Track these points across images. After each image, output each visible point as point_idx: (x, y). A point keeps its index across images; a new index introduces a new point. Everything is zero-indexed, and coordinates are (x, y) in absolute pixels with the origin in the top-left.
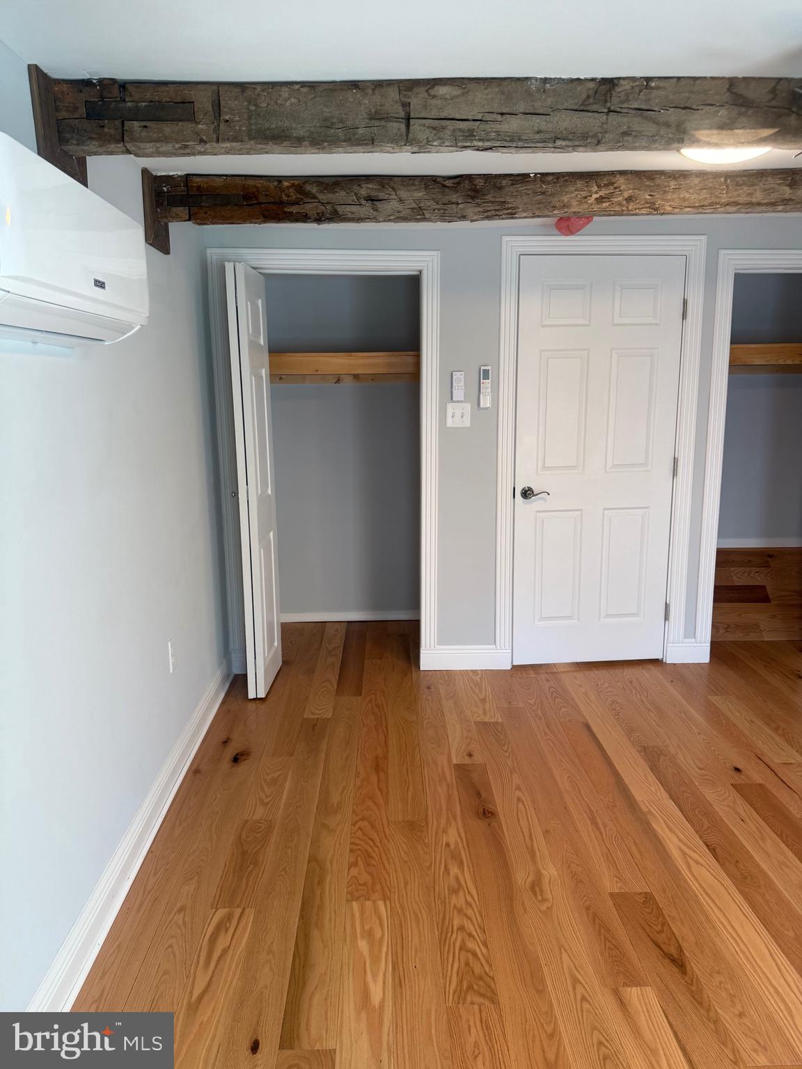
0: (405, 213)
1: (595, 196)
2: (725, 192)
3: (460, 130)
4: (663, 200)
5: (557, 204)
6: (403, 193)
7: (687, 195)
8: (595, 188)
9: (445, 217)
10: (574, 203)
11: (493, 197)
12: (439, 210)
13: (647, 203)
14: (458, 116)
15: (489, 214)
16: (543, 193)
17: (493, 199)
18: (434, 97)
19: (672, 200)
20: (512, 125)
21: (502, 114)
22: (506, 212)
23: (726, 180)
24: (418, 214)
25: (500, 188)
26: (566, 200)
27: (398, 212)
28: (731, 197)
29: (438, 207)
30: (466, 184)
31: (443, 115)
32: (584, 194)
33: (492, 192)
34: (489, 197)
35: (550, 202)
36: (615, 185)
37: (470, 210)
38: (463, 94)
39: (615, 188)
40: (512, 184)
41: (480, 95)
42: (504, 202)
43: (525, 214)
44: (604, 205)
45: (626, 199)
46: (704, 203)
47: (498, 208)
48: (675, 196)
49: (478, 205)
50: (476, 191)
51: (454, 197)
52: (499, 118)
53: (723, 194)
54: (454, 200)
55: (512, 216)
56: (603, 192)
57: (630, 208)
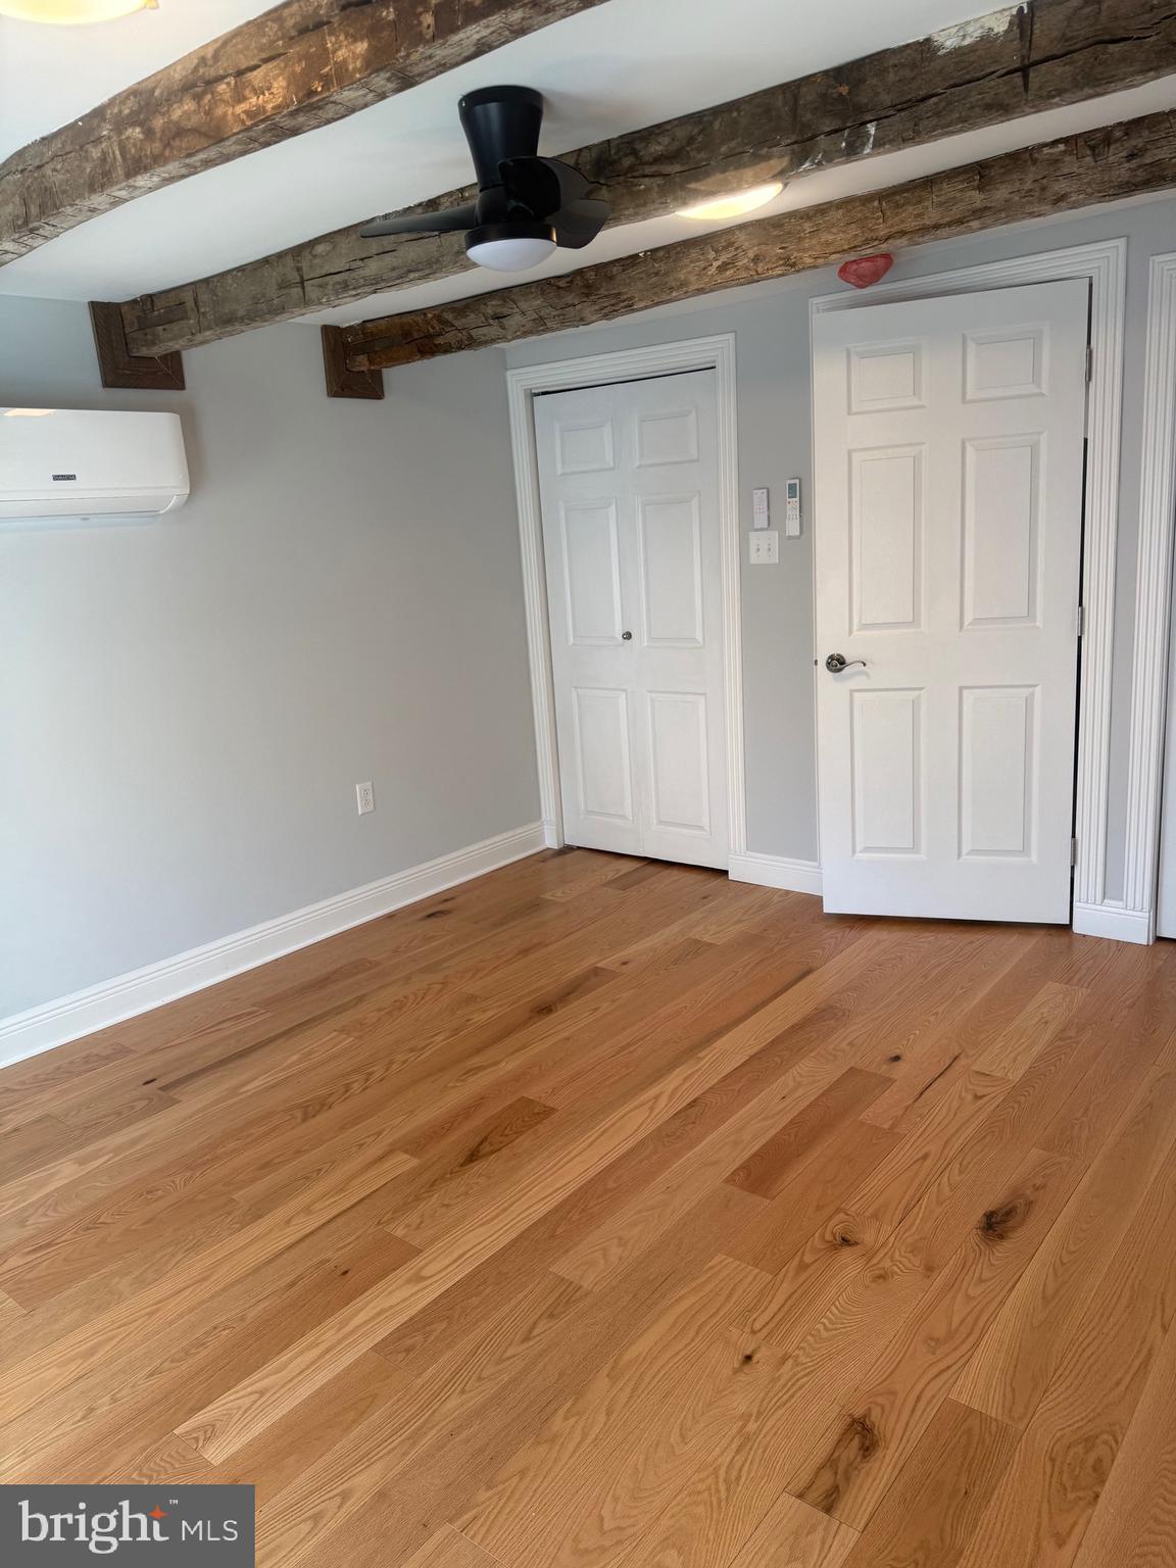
0: (529, 325)
1: (716, 264)
2: (881, 220)
3: (338, 283)
4: (799, 251)
5: (674, 284)
6: (523, 305)
7: (830, 238)
8: (712, 255)
9: (565, 323)
10: (693, 279)
11: (607, 290)
12: (559, 316)
13: (781, 259)
14: (333, 271)
15: (606, 311)
16: (657, 274)
17: (606, 293)
18: (315, 256)
19: (811, 248)
20: (373, 267)
21: (362, 259)
22: (622, 305)
23: (880, 203)
24: (540, 326)
25: (611, 278)
26: (683, 277)
27: (523, 326)
28: (892, 226)
29: (556, 313)
30: (579, 281)
31: (324, 272)
32: (702, 264)
33: (604, 284)
34: (603, 291)
35: (666, 283)
36: (736, 245)
37: (587, 310)
38: (334, 247)
39: (737, 249)
40: (624, 270)
41: (344, 245)
42: (619, 294)
43: (642, 304)
44: (728, 273)
45: (753, 260)
46: (856, 243)
47: (613, 301)
48: (814, 242)
49: (594, 302)
50: (588, 286)
51: (570, 298)
52: (360, 263)
53: (880, 224)
54: (570, 302)
55: (630, 308)
56: (724, 258)
57: (760, 270)
